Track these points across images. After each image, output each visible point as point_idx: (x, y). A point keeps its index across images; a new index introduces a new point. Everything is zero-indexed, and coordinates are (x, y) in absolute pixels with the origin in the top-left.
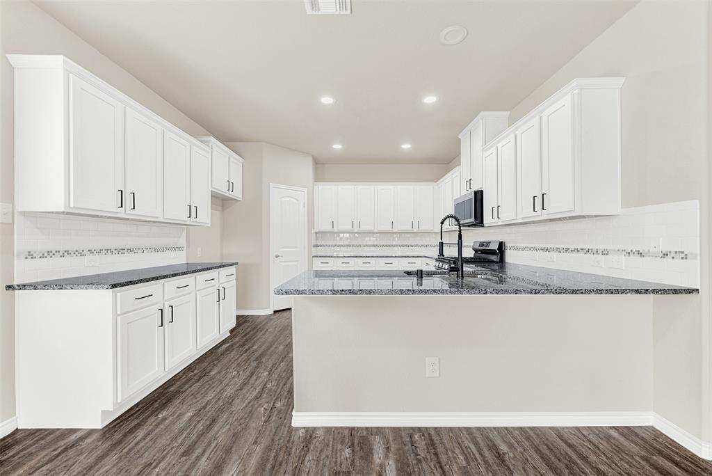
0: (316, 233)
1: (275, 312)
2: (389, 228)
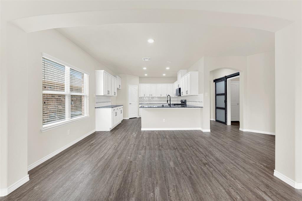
0: (140, 97)
1: (130, 118)
2: (160, 96)
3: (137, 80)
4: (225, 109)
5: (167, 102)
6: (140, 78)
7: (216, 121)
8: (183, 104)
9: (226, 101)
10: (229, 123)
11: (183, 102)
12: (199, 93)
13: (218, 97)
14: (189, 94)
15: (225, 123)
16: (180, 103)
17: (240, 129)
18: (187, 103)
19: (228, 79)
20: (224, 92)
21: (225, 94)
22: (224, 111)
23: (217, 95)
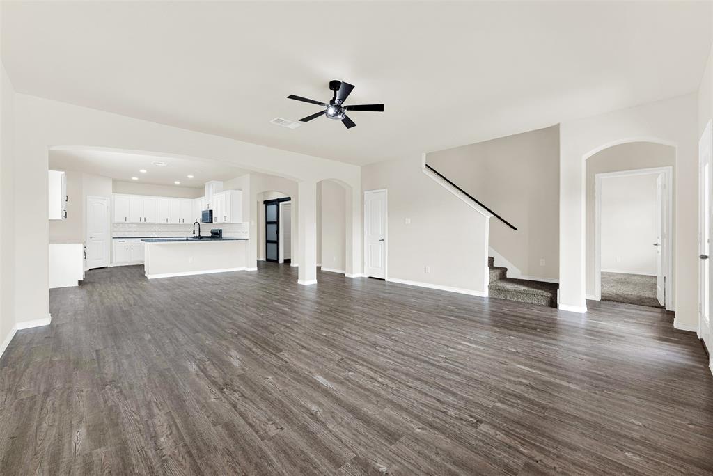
0: (114, 224)
1: (90, 270)
2: (165, 222)
3: (109, 186)
4: (277, 242)
5: (194, 233)
6: (114, 181)
7: (267, 260)
8: (216, 235)
9: (278, 232)
10: (281, 261)
11: (217, 234)
12: (243, 221)
13: (268, 225)
14: (229, 220)
15: (277, 261)
16: (210, 235)
17: (292, 265)
18: (224, 235)
19: (280, 203)
20: (276, 220)
21: (277, 223)
22: (275, 245)
23: (267, 223)
